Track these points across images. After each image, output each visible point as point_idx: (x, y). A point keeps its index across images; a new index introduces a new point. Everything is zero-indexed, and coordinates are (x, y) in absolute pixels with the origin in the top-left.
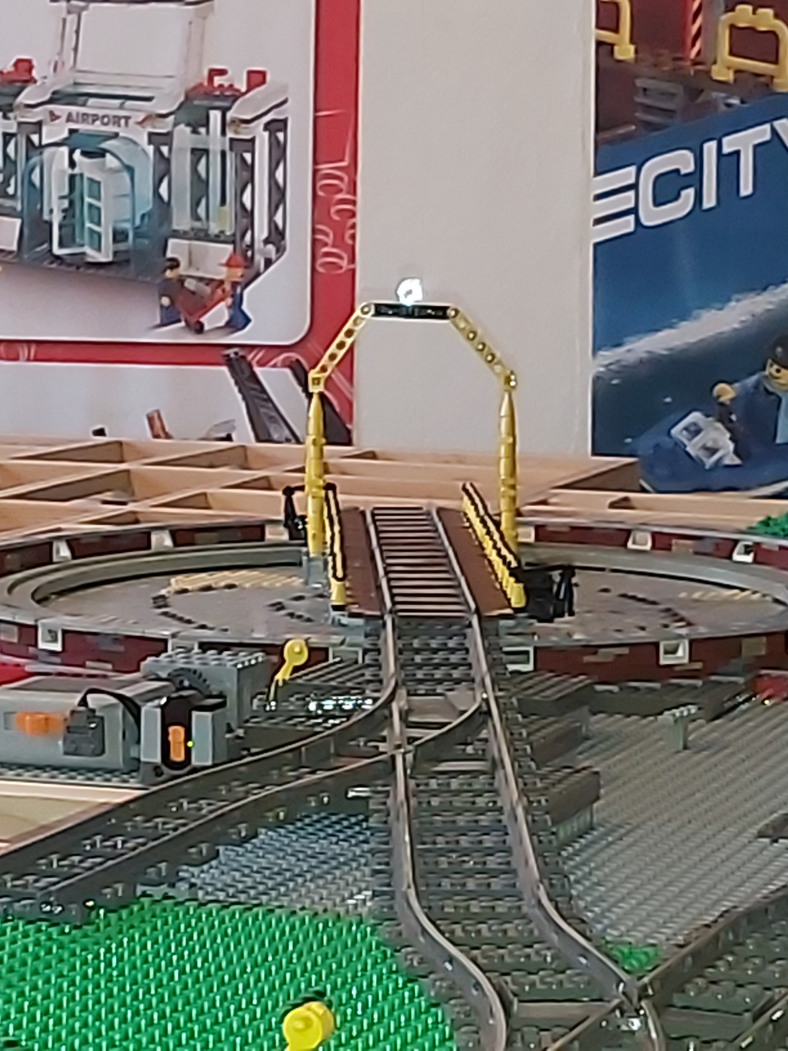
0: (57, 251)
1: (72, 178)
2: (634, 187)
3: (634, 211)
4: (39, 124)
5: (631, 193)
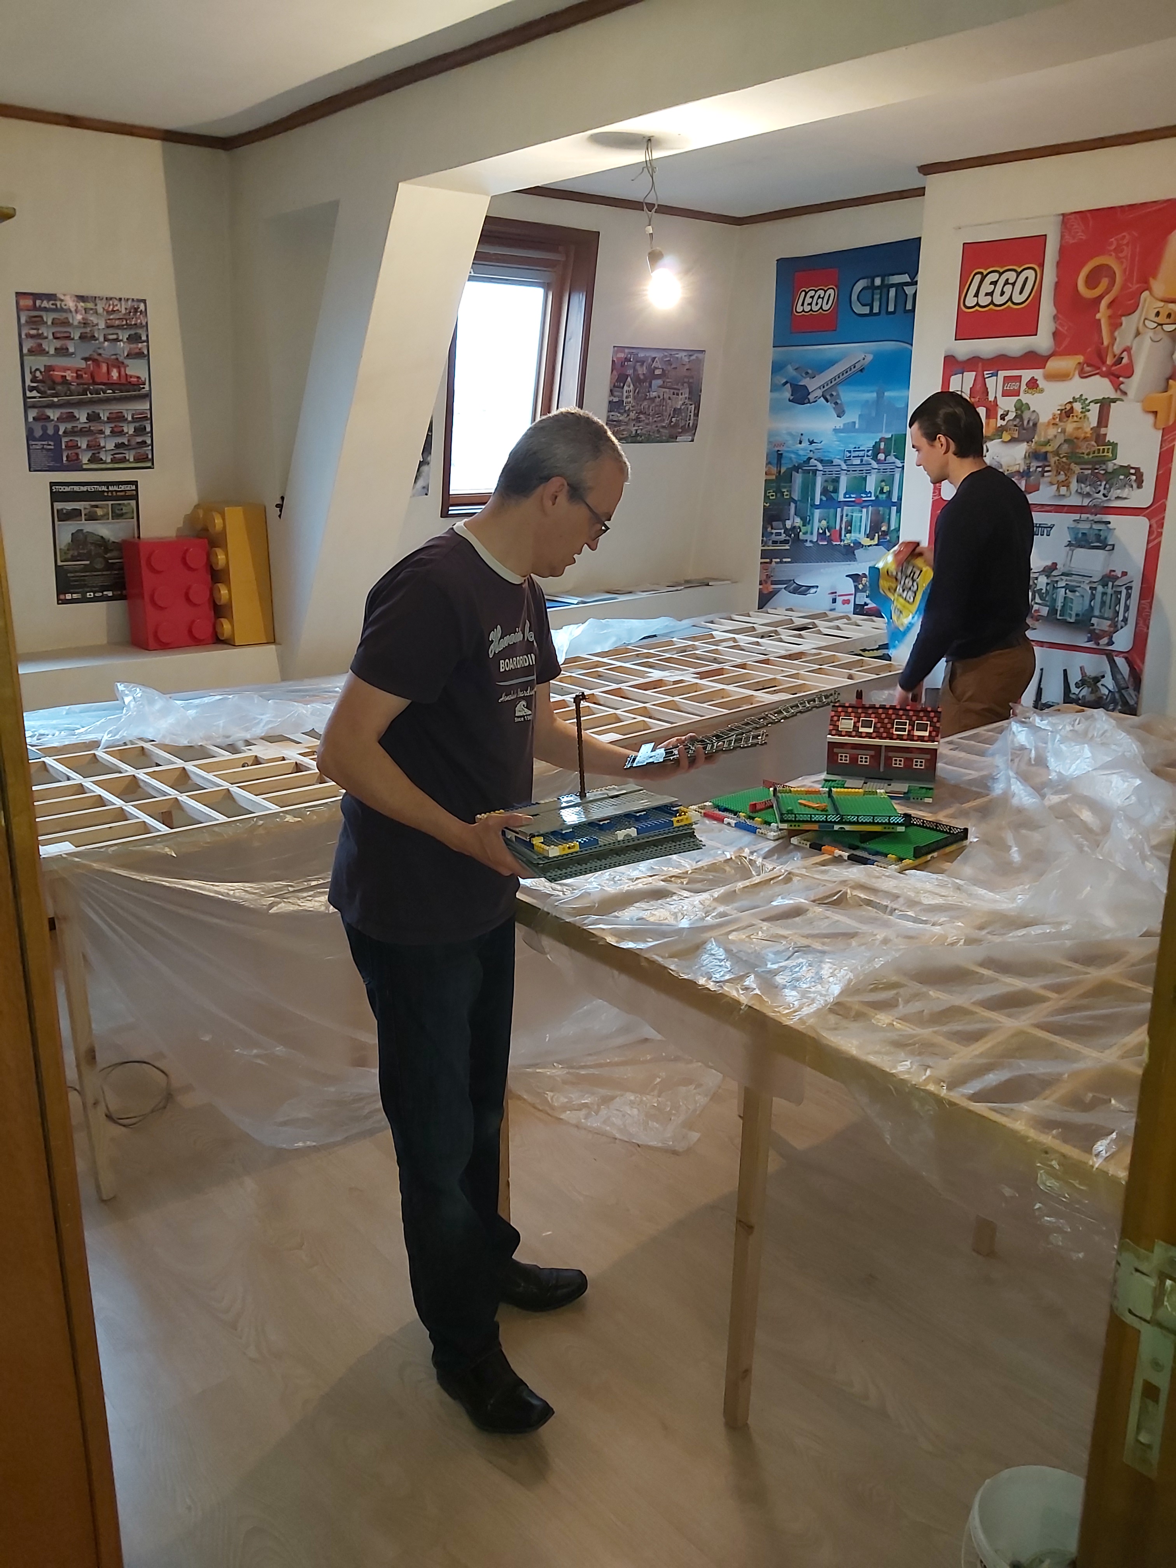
0: (1059, 617)
1: (1065, 598)
4: (1057, 582)
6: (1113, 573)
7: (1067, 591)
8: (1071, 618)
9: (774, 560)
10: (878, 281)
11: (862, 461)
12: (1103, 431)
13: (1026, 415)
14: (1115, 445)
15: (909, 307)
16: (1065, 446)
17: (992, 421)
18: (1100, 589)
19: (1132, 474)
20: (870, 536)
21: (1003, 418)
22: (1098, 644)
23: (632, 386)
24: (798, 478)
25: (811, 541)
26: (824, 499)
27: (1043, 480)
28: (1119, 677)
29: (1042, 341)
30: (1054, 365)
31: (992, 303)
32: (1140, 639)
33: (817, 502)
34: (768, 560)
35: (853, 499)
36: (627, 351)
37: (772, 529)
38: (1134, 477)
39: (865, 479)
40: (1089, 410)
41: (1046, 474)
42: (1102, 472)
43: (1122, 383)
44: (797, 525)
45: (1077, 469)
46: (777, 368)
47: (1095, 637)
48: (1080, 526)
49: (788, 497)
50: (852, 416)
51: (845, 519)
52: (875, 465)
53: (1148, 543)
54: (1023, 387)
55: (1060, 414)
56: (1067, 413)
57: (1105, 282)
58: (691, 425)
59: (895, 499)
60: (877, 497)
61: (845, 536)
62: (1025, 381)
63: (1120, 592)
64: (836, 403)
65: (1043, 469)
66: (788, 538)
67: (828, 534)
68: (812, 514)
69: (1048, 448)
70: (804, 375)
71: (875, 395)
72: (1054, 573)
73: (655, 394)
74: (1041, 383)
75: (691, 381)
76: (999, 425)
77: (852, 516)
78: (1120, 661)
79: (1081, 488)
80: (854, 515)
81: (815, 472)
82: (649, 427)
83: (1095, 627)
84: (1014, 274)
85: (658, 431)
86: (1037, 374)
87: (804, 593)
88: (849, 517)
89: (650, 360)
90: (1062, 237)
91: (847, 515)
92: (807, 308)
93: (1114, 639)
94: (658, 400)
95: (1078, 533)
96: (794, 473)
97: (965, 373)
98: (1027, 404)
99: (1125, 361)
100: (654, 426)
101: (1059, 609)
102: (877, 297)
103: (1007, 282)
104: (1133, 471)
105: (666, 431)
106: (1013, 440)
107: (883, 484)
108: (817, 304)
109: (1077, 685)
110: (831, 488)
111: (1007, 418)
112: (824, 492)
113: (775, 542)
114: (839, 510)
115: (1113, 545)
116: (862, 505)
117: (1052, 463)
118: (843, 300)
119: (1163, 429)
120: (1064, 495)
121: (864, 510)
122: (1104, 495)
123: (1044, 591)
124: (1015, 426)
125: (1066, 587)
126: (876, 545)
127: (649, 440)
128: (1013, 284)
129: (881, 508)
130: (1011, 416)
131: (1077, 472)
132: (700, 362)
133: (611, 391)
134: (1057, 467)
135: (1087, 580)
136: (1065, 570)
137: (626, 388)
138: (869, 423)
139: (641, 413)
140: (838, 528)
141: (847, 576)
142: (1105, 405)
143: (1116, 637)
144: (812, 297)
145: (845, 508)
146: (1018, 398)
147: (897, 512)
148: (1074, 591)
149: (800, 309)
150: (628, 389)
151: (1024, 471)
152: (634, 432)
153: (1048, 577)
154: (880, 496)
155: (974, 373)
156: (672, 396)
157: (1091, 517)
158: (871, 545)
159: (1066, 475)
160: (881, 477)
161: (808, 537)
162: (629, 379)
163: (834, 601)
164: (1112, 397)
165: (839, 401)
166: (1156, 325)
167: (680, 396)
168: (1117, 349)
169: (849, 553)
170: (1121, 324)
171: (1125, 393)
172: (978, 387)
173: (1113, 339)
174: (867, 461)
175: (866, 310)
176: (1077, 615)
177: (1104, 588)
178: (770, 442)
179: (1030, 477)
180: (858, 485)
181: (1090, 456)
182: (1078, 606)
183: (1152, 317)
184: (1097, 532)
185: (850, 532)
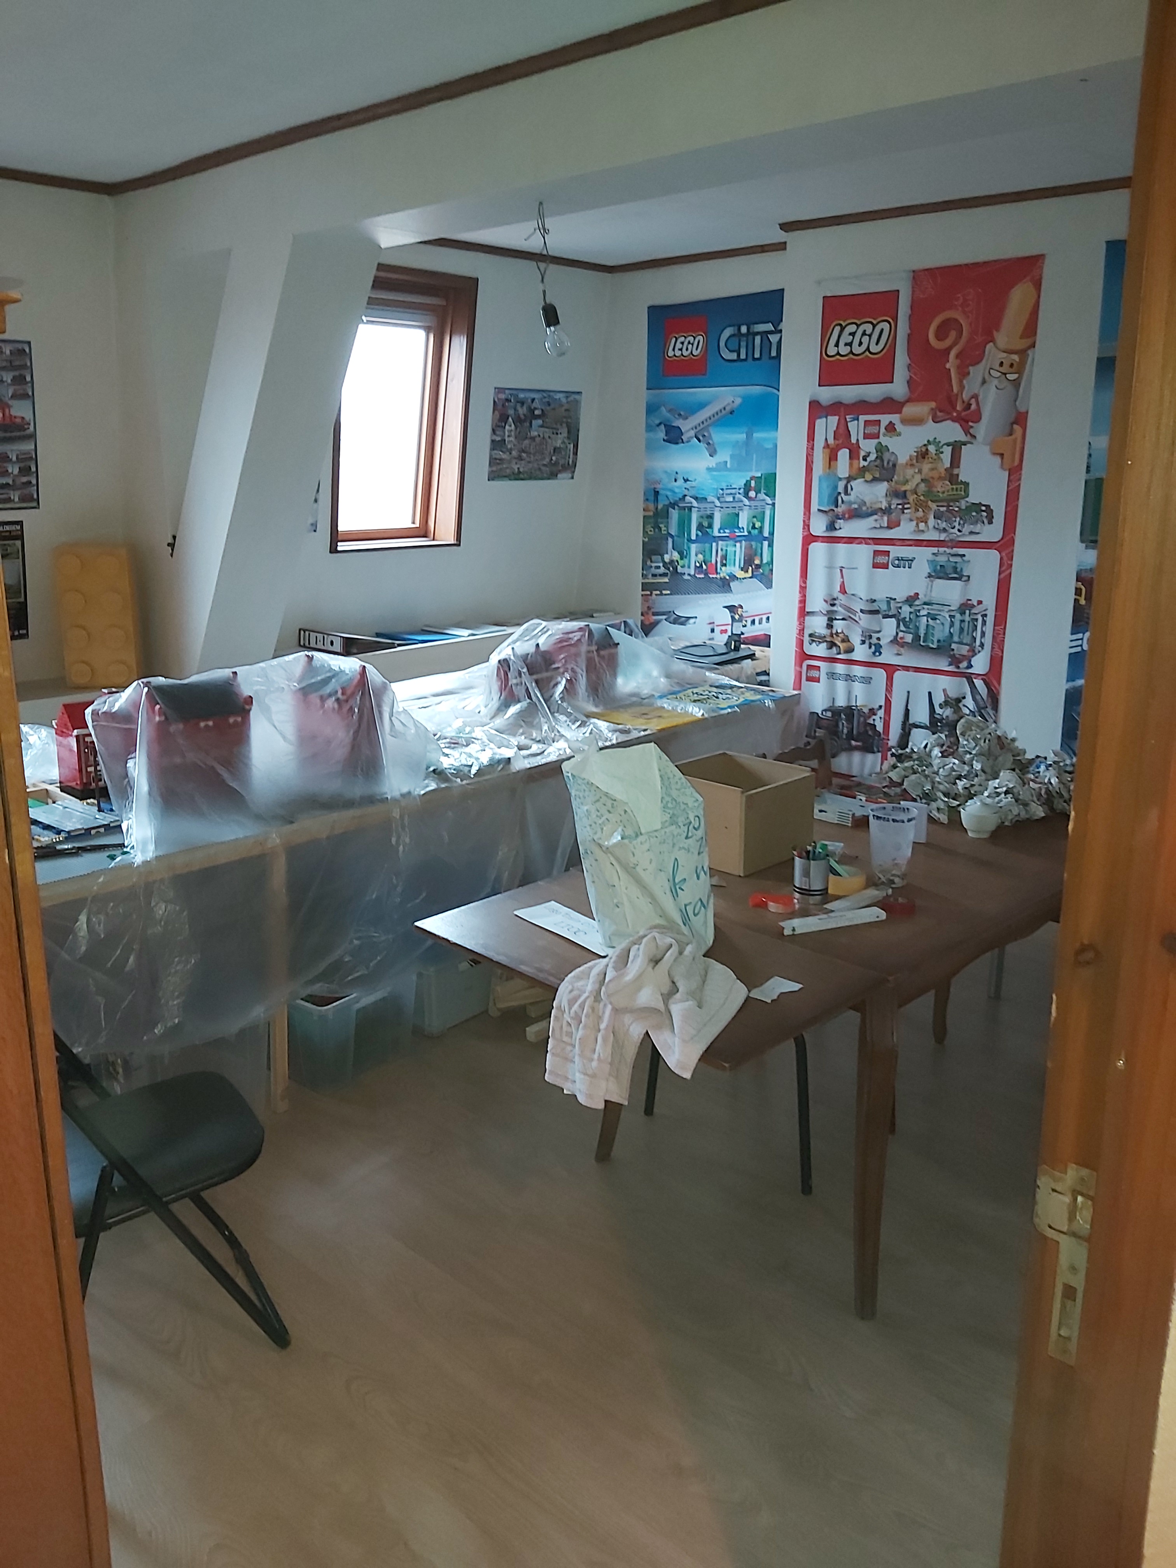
0: (922, 644)
1: (927, 625)
2: (1082, 639)
3: (1081, 646)
4: (919, 611)
5: (1081, 641)
6: (969, 602)
7: (929, 619)
8: (933, 644)
9: (655, 592)
10: (744, 329)
11: (734, 498)
12: (956, 471)
13: (886, 456)
14: (966, 484)
15: (774, 354)
16: (923, 485)
17: (855, 462)
18: (958, 616)
19: (984, 511)
20: (744, 569)
21: (865, 459)
22: (958, 667)
23: (513, 425)
24: (674, 514)
25: (689, 575)
26: (700, 533)
27: (903, 517)
28: (978, 697)
29: (898, 388)
30: (910, 410)
31: (851, 352)
32: (996, 663)
33: (693, 537)
34: (649, 593)
35: (727, 535)
36: (507, 391)
37: (651, 562)
38: (984, 514)
39: (738, 515)
40: (942, 453)
41: (906, 511)
42: (957, 509)
43: (972, 427)
44: (675, 559)
45: (933, 506)
46: (651, 409)
47: (955, 660)
48: (938, 559)
49: (666, 532)
50: (724, 456)
51: (720, 553)
52: (746, 502)
53: (1000, 574)
54: (883, 430)
55: (917, 456)
56: (923, 454)
57: (953, 334)
58: (570, 463)
59: (766, 534)
60: (749, 532)
61: (721, 569)
62: (883, 424)
63: (977, 620)
64: (708, 444)
65: (903, 507)
66: (667, 571)
67: (704, 567)
68: (689, 548)
69: (907, 487)
70: (677, 416)
71: (744, 436)
72: (917, 603)
73: (536, 434)
74: (899, 427)
75: (569, 420)
76: (861, 465)
77: (726, 550)
78: (978, 683)
79: (938, 524)
80: (728, 549)
81: (690, 509)
82: (530, 465)
83: (955, 652)
84: (871, 326)
85: (540, 469)
86: (895, 418)
87: (682, 624)
88: (724, 552)
89: (530, 401)
90: (913, 292)
91: (722, 550)
92: (678, 353)
93: (972, 663)
94: (538, 439)
95: (936, 566)
96: (671, 509)
97: (829, 417)
98: (886, 446)
99: (973, 407)
100: (536, 465)
101: (922, 635)
102: (743, 344)
103: (864, 334)
104: (984, 508)
105: (547, 469)
106: (875, 479)
107: (755, 519)
108: (687, 349)
109: (941, 706)
110: (706, 524)
111: (868, 459)
112: (700, 527)
113: (654, 575)
114: (714, 544)
115: (969, 577)
116: (735, 539)
117: (911, 501)
118: (712, 346)
119: (1010, 470)
120: (923, 531)
121: (738, 545)
122: (959, 531)
123: (907, 619)
124: (877, 466)
125: (929, 614)
126: (750, 578)
127: (531, 477)
128: (870, 336)
129: (753, 543)
130: (873, 457)
131: (933, 509)
132: (577, 402)
133: (493, 430)
134: (916, 504)
135: (946, 608)
136: (926, 600)
137: (507, 427)
138: (740, 463)
139: (524, 451)
140: (713, 561)
142: (956, 448)
143: (974, 661)
144: (682, 343)
145: (720, 542)
146: (876, 441)
147: (769, 546)
148: (936, 619)
149: (671, 353)
150: (510, 428)
151: (886, 508)
152: (517, 470)
153: (910, 606)
154: (753, 531)
155: (837, 418)
156: (552, 436)
157: (948, 551)
158: (745, 578)
159: (923, 511)
160: (752, 513)
161: (686, 570)
162: (510, 419)
163: (713, 631)
164: (963, 440)
165: (711, 442)
166: (1000, 374)
167: (559, 435)
168: (965, 396)
169: (725, 585)
170: (968, 373)
171: (974, 437)
172: (842, 429)
173: (962, 387)
174: (739, 498)
175: (734, 356)
176: (939, 641)
177: (961, 614)
178: (647, 480)
179: (892, 513)
180: (732, 521)
181: (945, 495)
182: (940, 632)
183: (997, 367)
184: (954, 565)
185: (725, 565)
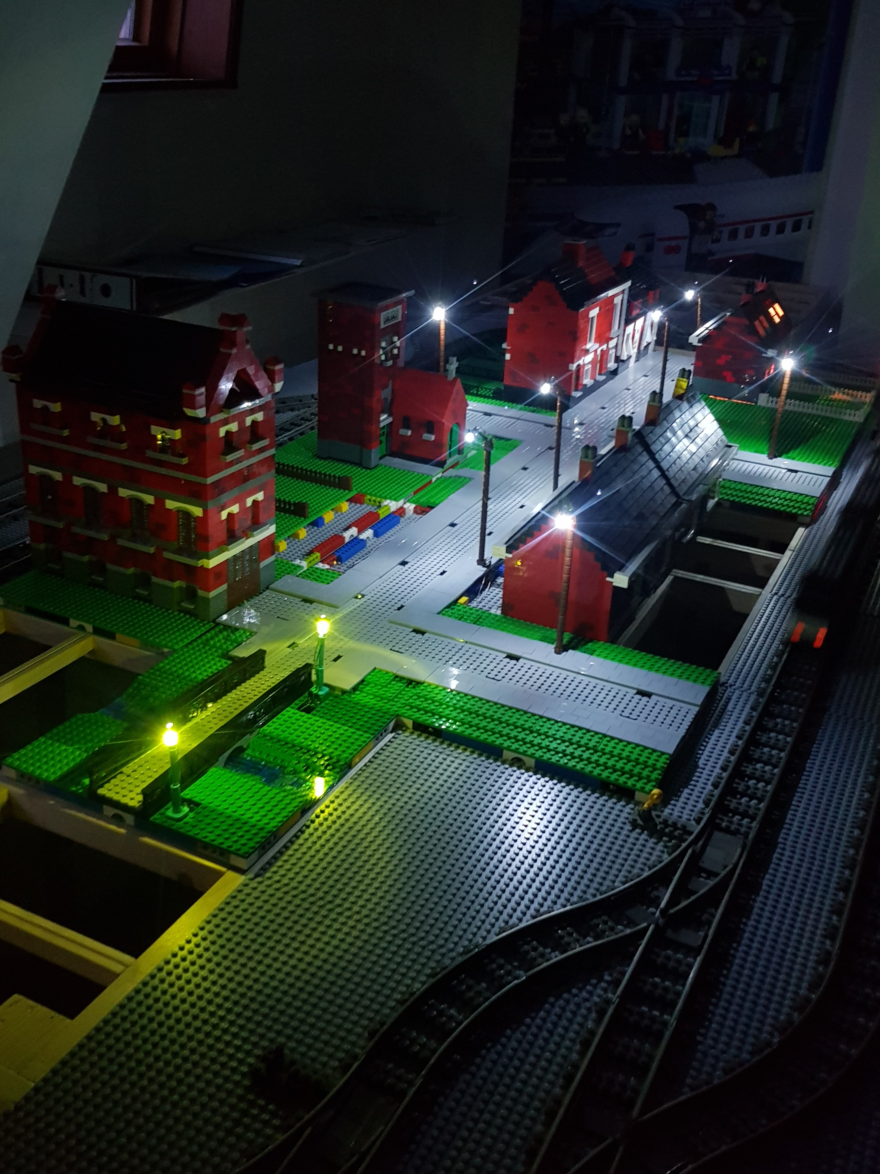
9: (536, 180)
20: (725, 141)
25: (607, 149)
33: (623, 82)
35: (695, 79)
37: (532, 126)
49: (565, 73)
51: (676, 112)
60: (742, 75)
68: (613, 103)
77: (690, 107)
80: (696, 104)
81: (619, 30)
87: (592, 234)
88: (684, 110)
91: (680, 106)
96: (577, 32)
107: (756, 52)
110: (650, 58)
112: (638, 64)
113: (536, 150)
114: (666, 96)
116: (711, 88)
121: (715, 98)
126: (737, 156)
129: (749, 95)
140: (662, 127)
141: (677, 207)
145: (678, 93)
158: (725, 157)
161: (602, 142)
163: (649, 248)
169: (682, 170)
180: (706, 55)
185: (686, 134)
